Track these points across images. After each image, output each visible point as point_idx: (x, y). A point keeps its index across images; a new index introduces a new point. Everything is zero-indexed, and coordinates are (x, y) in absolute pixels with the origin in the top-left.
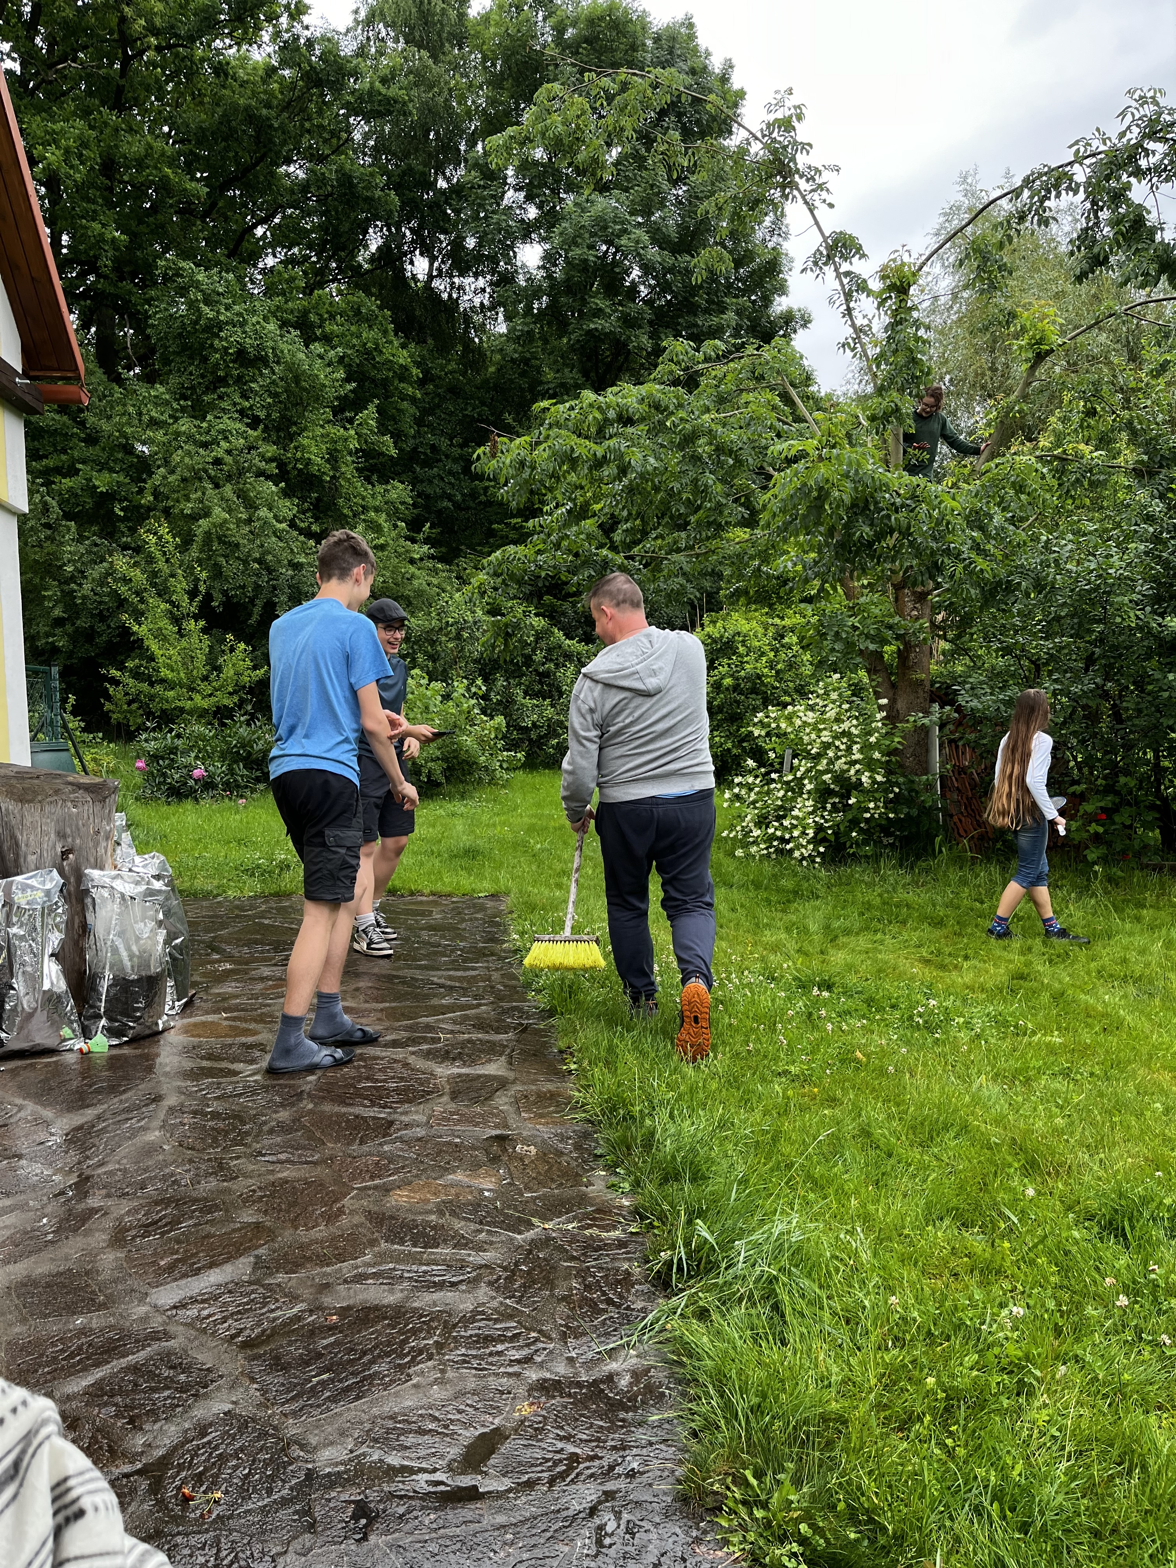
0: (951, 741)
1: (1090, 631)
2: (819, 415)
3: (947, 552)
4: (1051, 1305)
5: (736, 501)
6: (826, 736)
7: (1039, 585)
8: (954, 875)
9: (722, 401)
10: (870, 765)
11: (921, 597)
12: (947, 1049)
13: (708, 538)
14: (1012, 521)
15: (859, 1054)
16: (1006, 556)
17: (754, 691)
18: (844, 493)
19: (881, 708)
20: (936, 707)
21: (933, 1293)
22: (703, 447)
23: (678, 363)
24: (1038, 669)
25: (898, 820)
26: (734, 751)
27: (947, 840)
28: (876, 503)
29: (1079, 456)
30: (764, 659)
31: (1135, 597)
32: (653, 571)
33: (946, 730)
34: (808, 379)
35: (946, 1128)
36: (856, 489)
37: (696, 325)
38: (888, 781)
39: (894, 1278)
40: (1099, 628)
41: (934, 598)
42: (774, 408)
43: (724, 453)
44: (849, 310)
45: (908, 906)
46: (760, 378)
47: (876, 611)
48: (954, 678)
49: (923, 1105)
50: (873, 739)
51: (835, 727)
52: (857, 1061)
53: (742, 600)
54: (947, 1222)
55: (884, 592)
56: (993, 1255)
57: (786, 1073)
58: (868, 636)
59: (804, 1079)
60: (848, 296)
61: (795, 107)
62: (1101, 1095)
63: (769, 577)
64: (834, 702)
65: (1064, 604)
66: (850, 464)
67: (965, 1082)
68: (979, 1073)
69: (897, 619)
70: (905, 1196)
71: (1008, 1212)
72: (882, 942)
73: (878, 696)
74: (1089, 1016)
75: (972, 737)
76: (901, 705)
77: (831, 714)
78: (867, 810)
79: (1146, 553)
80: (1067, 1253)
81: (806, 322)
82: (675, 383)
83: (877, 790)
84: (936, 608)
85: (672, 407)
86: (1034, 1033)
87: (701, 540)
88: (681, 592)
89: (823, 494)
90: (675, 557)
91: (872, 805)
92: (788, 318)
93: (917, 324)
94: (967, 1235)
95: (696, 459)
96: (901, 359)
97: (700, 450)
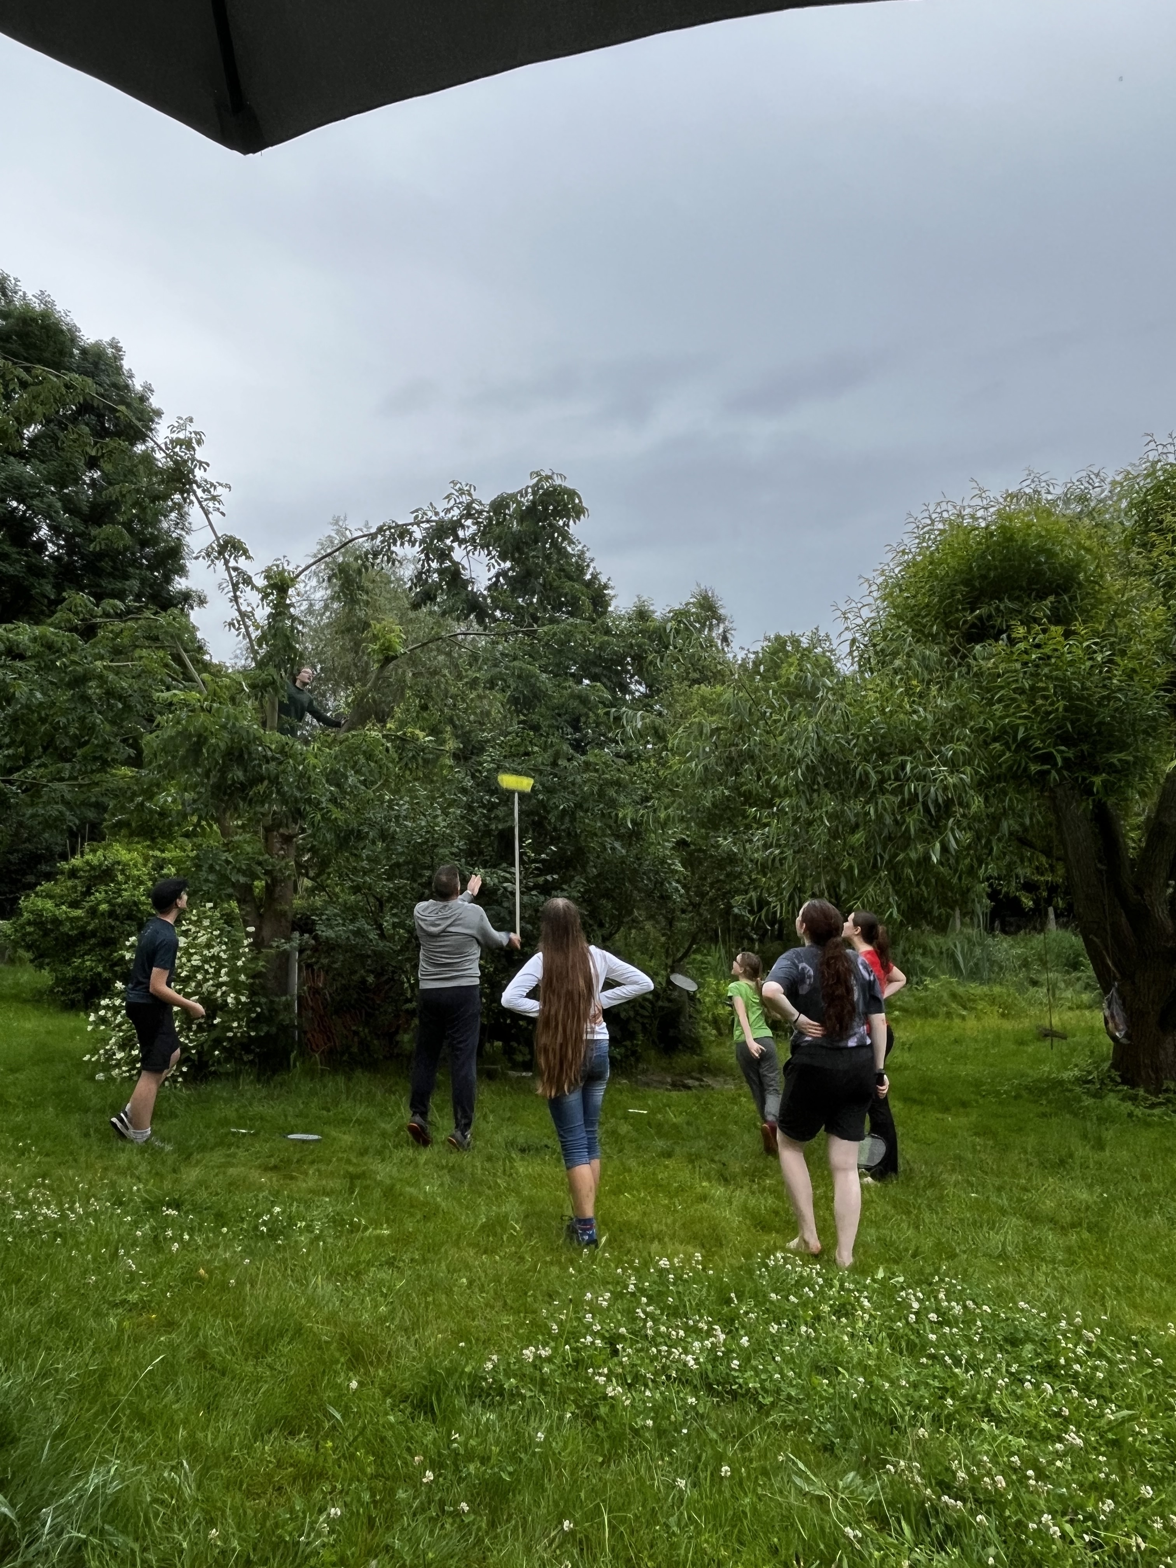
0: (309, 966)
1: (421, 876)
2: (205, 676)
3: (309, 801)
4: (366, 1497)
5: (124, 741)
6: (196, 961)
7: (384, 835)
8: (306, 1086)
9: (117, 652)
10: (235, 986)
11: (288, 840)
12: (287, 1255)
13: (92, 771)
14: (364, 783)
15: (202, 1271)
16: (358, 810)
17: (130, 917)
18: (220, 741)
19: (248, 935)
20: (296, 934)
21: (255, 1516)
22: (93, 689)
23: (76, 613)
24: (381, 905)
25: (257, 1037)
26: (105, 975)
27: (301, 1054)
28: (250, 753)
29: (415, 739)
30: (142, 888)
31: (455, 850)
32: (32, 796)
33: (305, 955)
34: (200, 649)
35: (281, 1335)
36: (232, 740)
37: (99, 586)
38: (252, 1002)
39: (217, 1509)
40: (427, 873)
41: (299, 840)
42: (166, 666)
43: (114, 697)
44: (236, 599)
45: (262, 1118)
46: (156, 639)
47: (249, 849)
48: (314, 910)
49: (260, 1315)
50: (240, 963)
51: (206, 952)
52: (200, 1279)
53: (124, 832)
54: (275, 1433)
55: (256, 833)
56: (316, 1459)
57: (124, 1302)
58: (239, 870)
59: (143, 1306)
60: (235, 587)
61: (196, 433)
62: (419, 1277)
63: (151, 811)
64: (205, 928)
65: (402, 853)
66: (228, 718)
67: (302, 1285)
68: (315, 1274)
69: (267, 856)
70: (236, 1414)
71: (332, 1410)
72: (234, 1155)
73: (246, 924)
74: (412, 1206)
75: (325, 961)
76: (266, 932)
77: (202, 939)
78: (231, 1029)
79: (462, 817)
80: (383, 1439)
81: (202, 602)
82: (73, 629)
83: (240, 1011)
84: (301, 851)
85: (65, 649)
86: (366, 1228)
87: (86, 772)
88: (61, 818)
89: (201, 739)
90: (56, 785)
91: (235, 1024)
92: (186, 597)
93: (293, 618)
94: (291, 1442)
95: (85, 699)
96: (280, 644)
97: (90, 692)
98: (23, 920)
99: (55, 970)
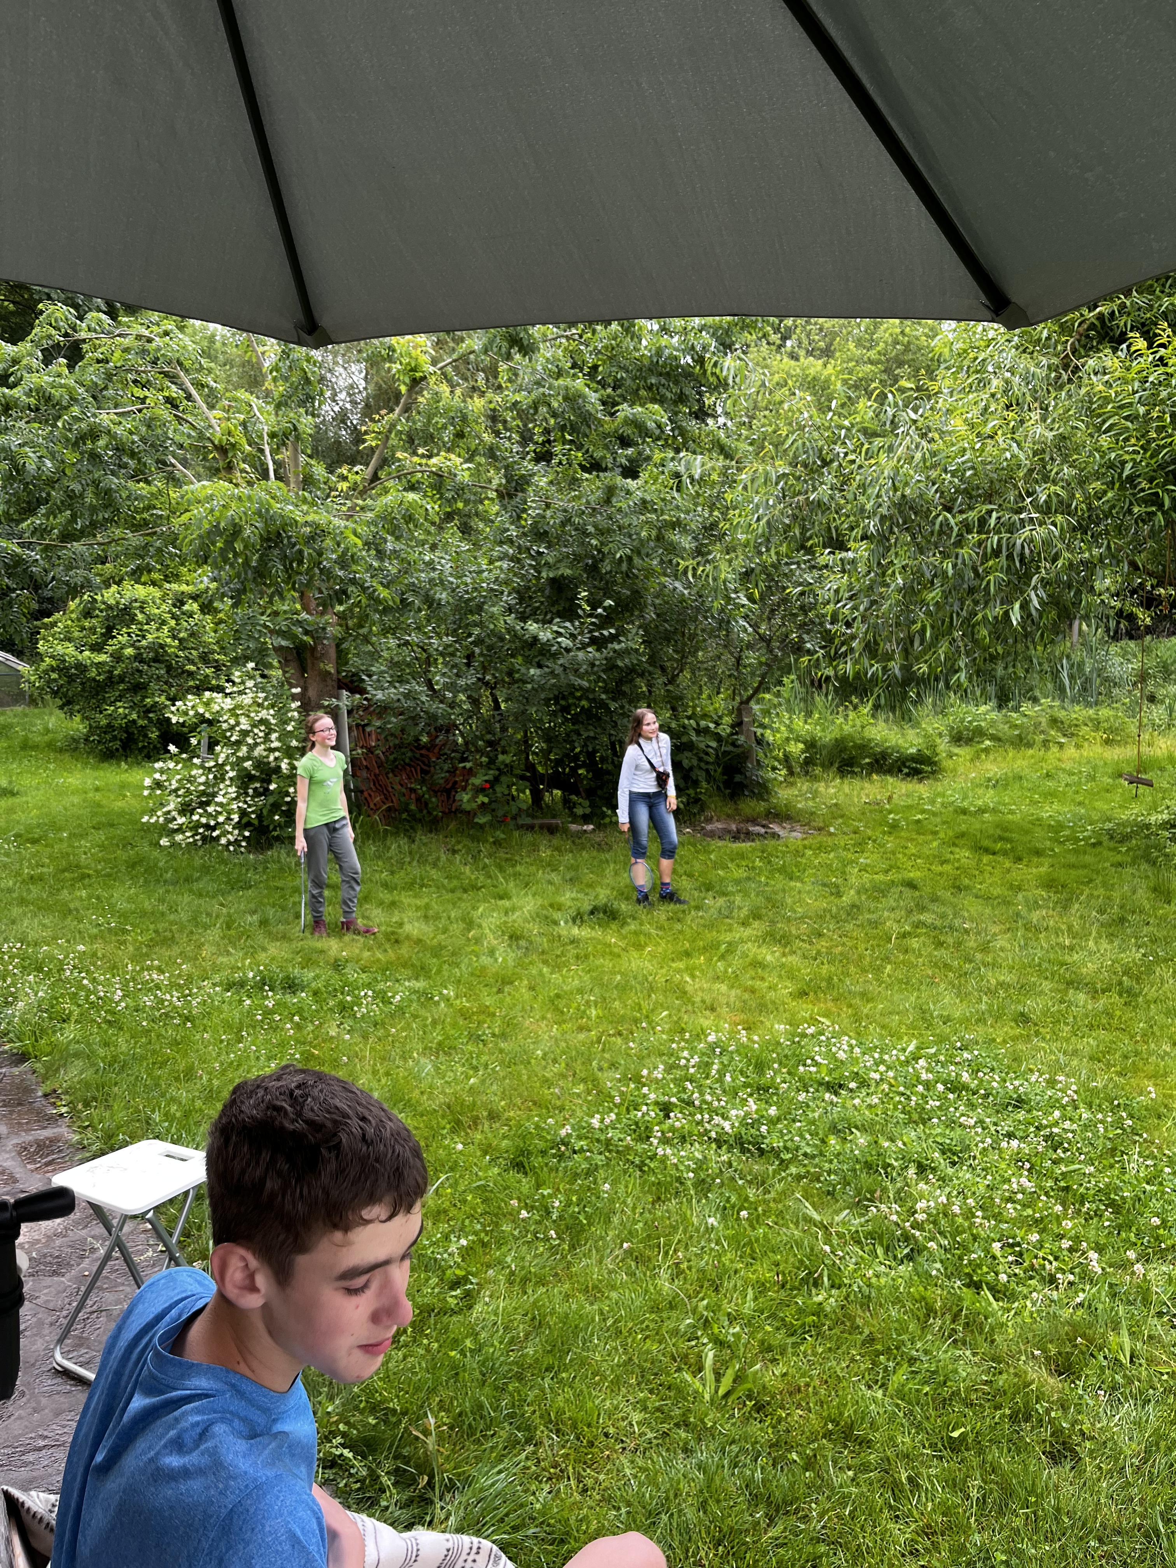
0: (358, 725)
8: (369, 850)
17: (157, 660)
19: (294, 697)
20: (343, 693)
22: (103, 448)
23: (57, 328)
27: (360, 814)
33: (354, 715)
36: (267, 524)
50: (289, 728)
51: (253, 715)
58: (279, 633)
64: (250, 689)
73: (291, 686)
75: (378, 723)
76: (312, 693)
77: (248, 701)
78: (288, 794)
90: (75, 547)
97: (100, 451)
98: (44, 666)
99: (87, 718)
